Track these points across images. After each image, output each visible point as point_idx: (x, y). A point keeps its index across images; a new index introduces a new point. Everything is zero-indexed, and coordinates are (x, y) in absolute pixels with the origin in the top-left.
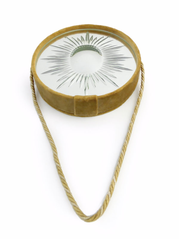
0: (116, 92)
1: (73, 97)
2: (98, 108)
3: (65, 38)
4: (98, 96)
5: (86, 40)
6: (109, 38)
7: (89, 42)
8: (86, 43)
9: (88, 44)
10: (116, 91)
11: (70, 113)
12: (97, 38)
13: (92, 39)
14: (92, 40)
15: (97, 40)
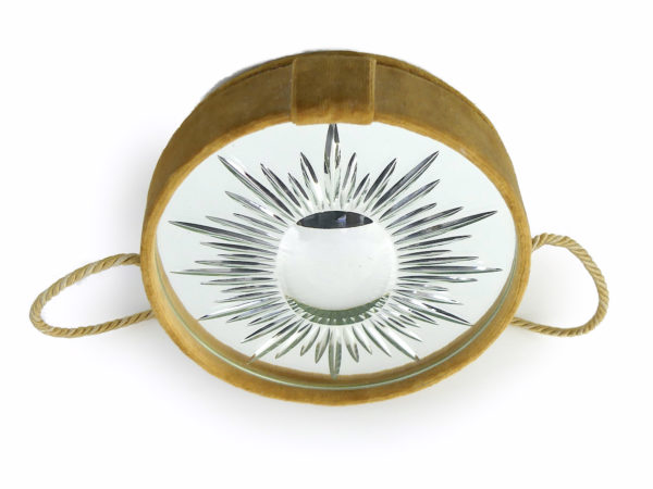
0: (228, 135)
1: (376, 119)
2: (292, 81)
3: (417, 358)
4: (290, 120)
5: (339, 346)
6: (258, 353)
7: (329, 336)
8: (342, 333)
9: (333, 328)
10: (227, 141)
11: (391, 66)
12: (302, 354)
13: (317, 351)
14: (318, 346)
15: (299, 346)
